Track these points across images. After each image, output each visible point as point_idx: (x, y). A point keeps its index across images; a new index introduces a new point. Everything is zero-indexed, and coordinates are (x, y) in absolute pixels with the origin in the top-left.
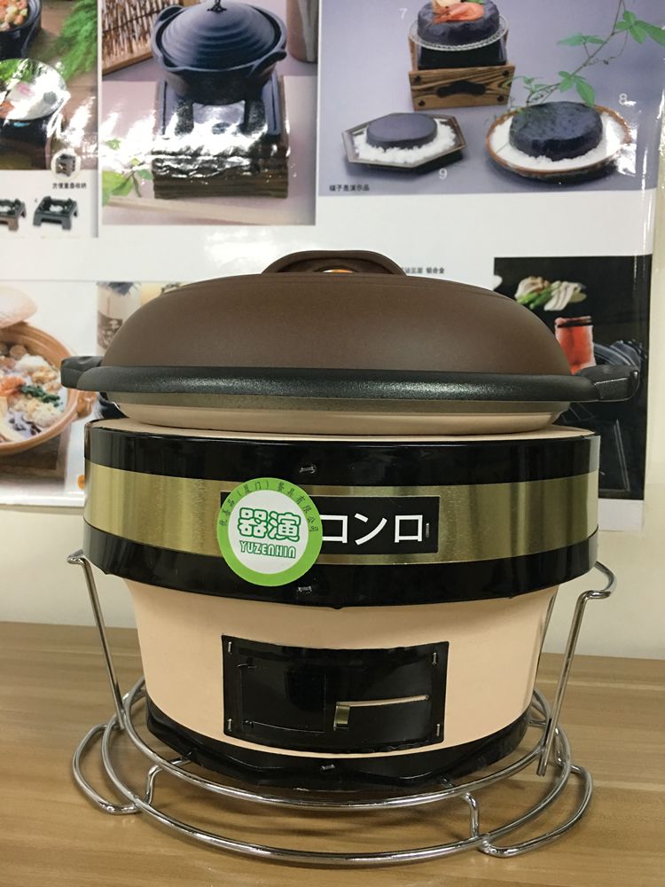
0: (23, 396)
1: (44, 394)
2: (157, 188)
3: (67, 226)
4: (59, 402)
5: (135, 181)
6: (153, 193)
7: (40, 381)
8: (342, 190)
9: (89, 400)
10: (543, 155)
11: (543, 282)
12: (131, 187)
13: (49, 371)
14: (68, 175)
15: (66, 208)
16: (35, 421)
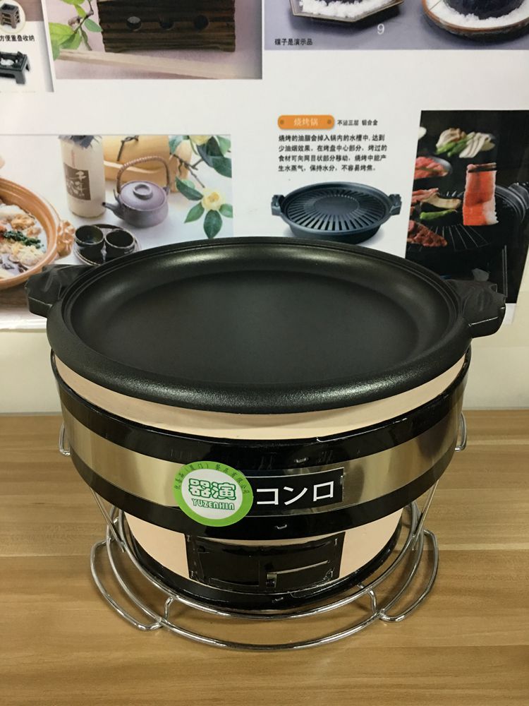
0: (5, 240)
1: (25, 238)
2: (106, 41)
3: (21, 81)
4: (40, 244)
5: (84, 34)
6: (103, 45)
7: (19, 227)
8: (286, 44)
9: (67, 242)
10: (471, 13)
11: (460, 133)
12: (81, 40)
13: (26, 218)
14: (14, 27)
15: (17, 61)
16: (21, 261)
